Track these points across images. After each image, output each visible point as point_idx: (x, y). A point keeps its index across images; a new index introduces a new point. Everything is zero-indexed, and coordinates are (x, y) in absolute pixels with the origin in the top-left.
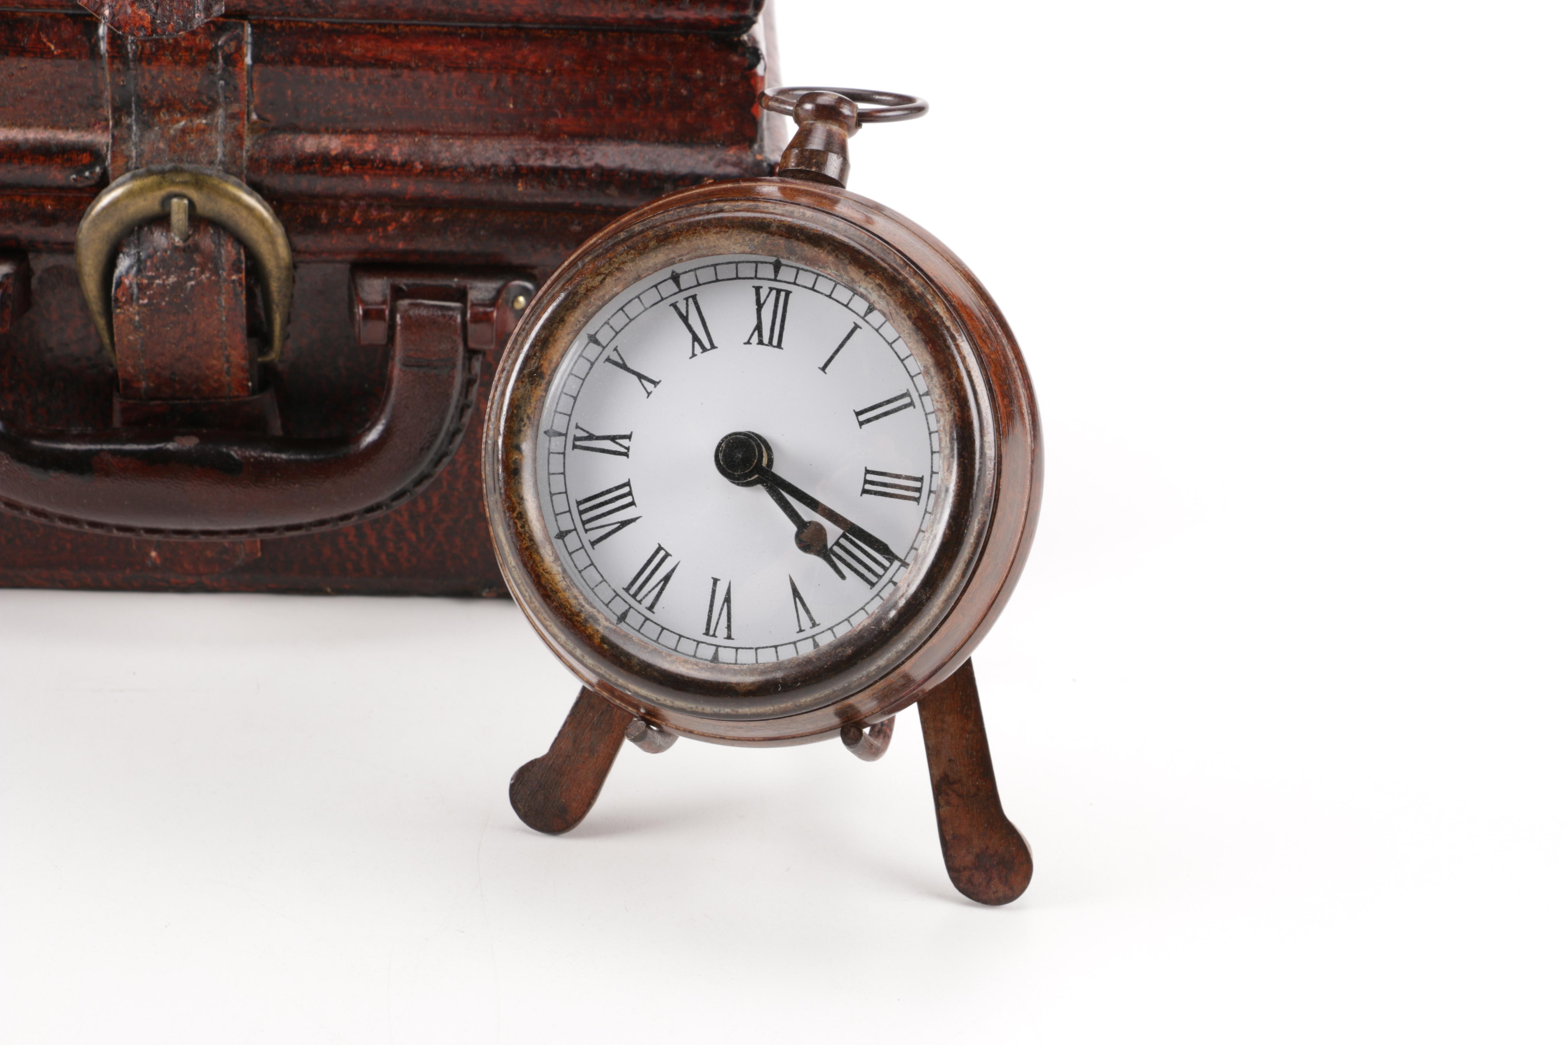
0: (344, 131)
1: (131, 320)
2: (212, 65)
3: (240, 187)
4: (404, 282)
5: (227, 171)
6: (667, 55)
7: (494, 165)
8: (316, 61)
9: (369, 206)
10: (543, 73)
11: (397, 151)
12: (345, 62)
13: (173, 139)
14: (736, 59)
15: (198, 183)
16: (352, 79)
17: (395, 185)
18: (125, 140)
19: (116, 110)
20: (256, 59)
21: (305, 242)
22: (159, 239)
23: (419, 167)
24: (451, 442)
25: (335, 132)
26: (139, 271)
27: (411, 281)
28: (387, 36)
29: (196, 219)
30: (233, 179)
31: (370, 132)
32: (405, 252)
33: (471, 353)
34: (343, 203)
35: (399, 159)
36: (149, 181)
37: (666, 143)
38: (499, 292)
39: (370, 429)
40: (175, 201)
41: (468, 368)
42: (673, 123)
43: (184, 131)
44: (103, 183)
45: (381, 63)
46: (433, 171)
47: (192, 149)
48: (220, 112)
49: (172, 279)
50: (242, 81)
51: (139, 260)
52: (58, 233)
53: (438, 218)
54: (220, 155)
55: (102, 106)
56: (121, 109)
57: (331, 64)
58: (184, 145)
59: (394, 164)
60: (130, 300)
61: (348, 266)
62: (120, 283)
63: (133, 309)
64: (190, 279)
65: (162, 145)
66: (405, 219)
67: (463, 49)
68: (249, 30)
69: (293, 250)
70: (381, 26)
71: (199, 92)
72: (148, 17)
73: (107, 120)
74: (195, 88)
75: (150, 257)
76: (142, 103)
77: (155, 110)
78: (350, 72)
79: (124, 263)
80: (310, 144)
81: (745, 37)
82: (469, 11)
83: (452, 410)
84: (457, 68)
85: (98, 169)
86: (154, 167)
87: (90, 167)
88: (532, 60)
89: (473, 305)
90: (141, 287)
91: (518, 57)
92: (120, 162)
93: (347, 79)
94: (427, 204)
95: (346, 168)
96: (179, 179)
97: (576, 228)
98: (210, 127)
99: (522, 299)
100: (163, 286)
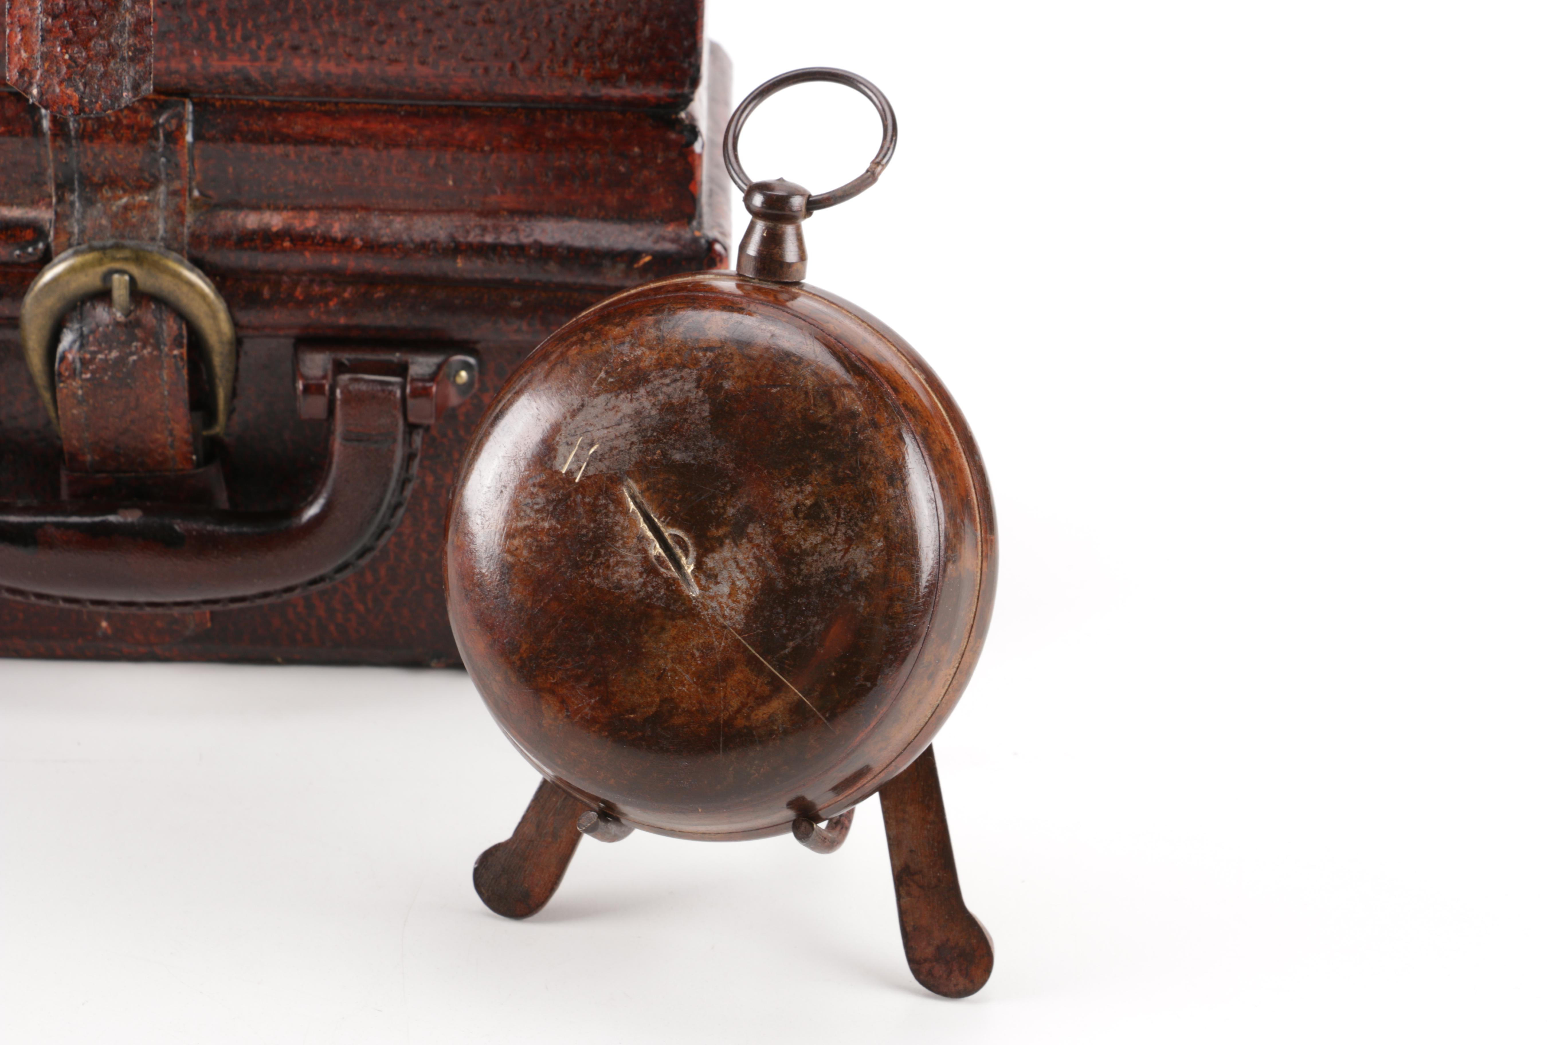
0: (285, 208)
1: (74, 394)
2: (154, 143)
3: (181, 263)
4: (345, 357)
5: (168, 247)
6: (604, 133)
7: (434, 241)
8: (257, 138)
9: (312, 281)
10: (482, 150)
11: (338, 227)
12: (285, 139)
13: (115, 215)
14: (673, 136)
15: (139, 258)
16: (293, 156)
17: (335, 261)
18: (68, 217)
19: (59, 187)
20: (197, 136)
21: (247, 317)
22: (101, 314)
23: (359, 243)
24: (392, 515)
25: (277, 209)
26: (82, 346)
27: (353, 356)
28: (328, 114)
29: (137, 295)
30: (174, 255)
31: (311, 208)
32: (347, 328)
33: (411, 428)
34: (285, 278)
35: (339, 235)
36: (90, 257)
37: (605, 219)
38: (440, 367)
39: (311, 504)
40: (116, 277)
41: (408, 442)
42: (612, 200)
43: (126, 208)
44: (46, 259)
45: (320, 140)
46: (373, 247)
47: (134, 226)
48: (162, 189)
49: (114, 354)
50: (184, 159)
51: (82, 336)
52: (2, 309)
53: (379, 294)
54: (161, 232)
55: (45, 183)
56: (64, 186)
57: (272, 141)
58: (126, 221)
59: (334, 240)
60: (74, 374)
61: (292, 341)
62: (63, 358)
63: (75, 384)
64: (132, 354)
65: (104, 222)
66: (346, 295)
67: (402, 127)
68: (190, 108)
69: (236, 324)
70: (321, 103)
71: (141, 170)
72: (76, 96)
73: (50, 197)
74: (137, 165)
75: (93, 332)
76: (85, 181)
77: (98, 187)
78: (291, 149)
79: (68, 339)
80: (252, 221)
81: (683, 115)
82: (407, 89)
83: (393, 484)
84: (397, 145)
85: (41, 246)
86: (96, 243)
87: (34, 243)
88: (471, 137)
89: (413, 380)
90: (83, 362)
91: (457, 135)
92: (63, 239)
93: (287, 156)
94: (370, 280)
95: (287, 244)
96: (120, 255)
97: (516, 304)
98: (151, 204)
99: (464, 374)
100: (106, 360)
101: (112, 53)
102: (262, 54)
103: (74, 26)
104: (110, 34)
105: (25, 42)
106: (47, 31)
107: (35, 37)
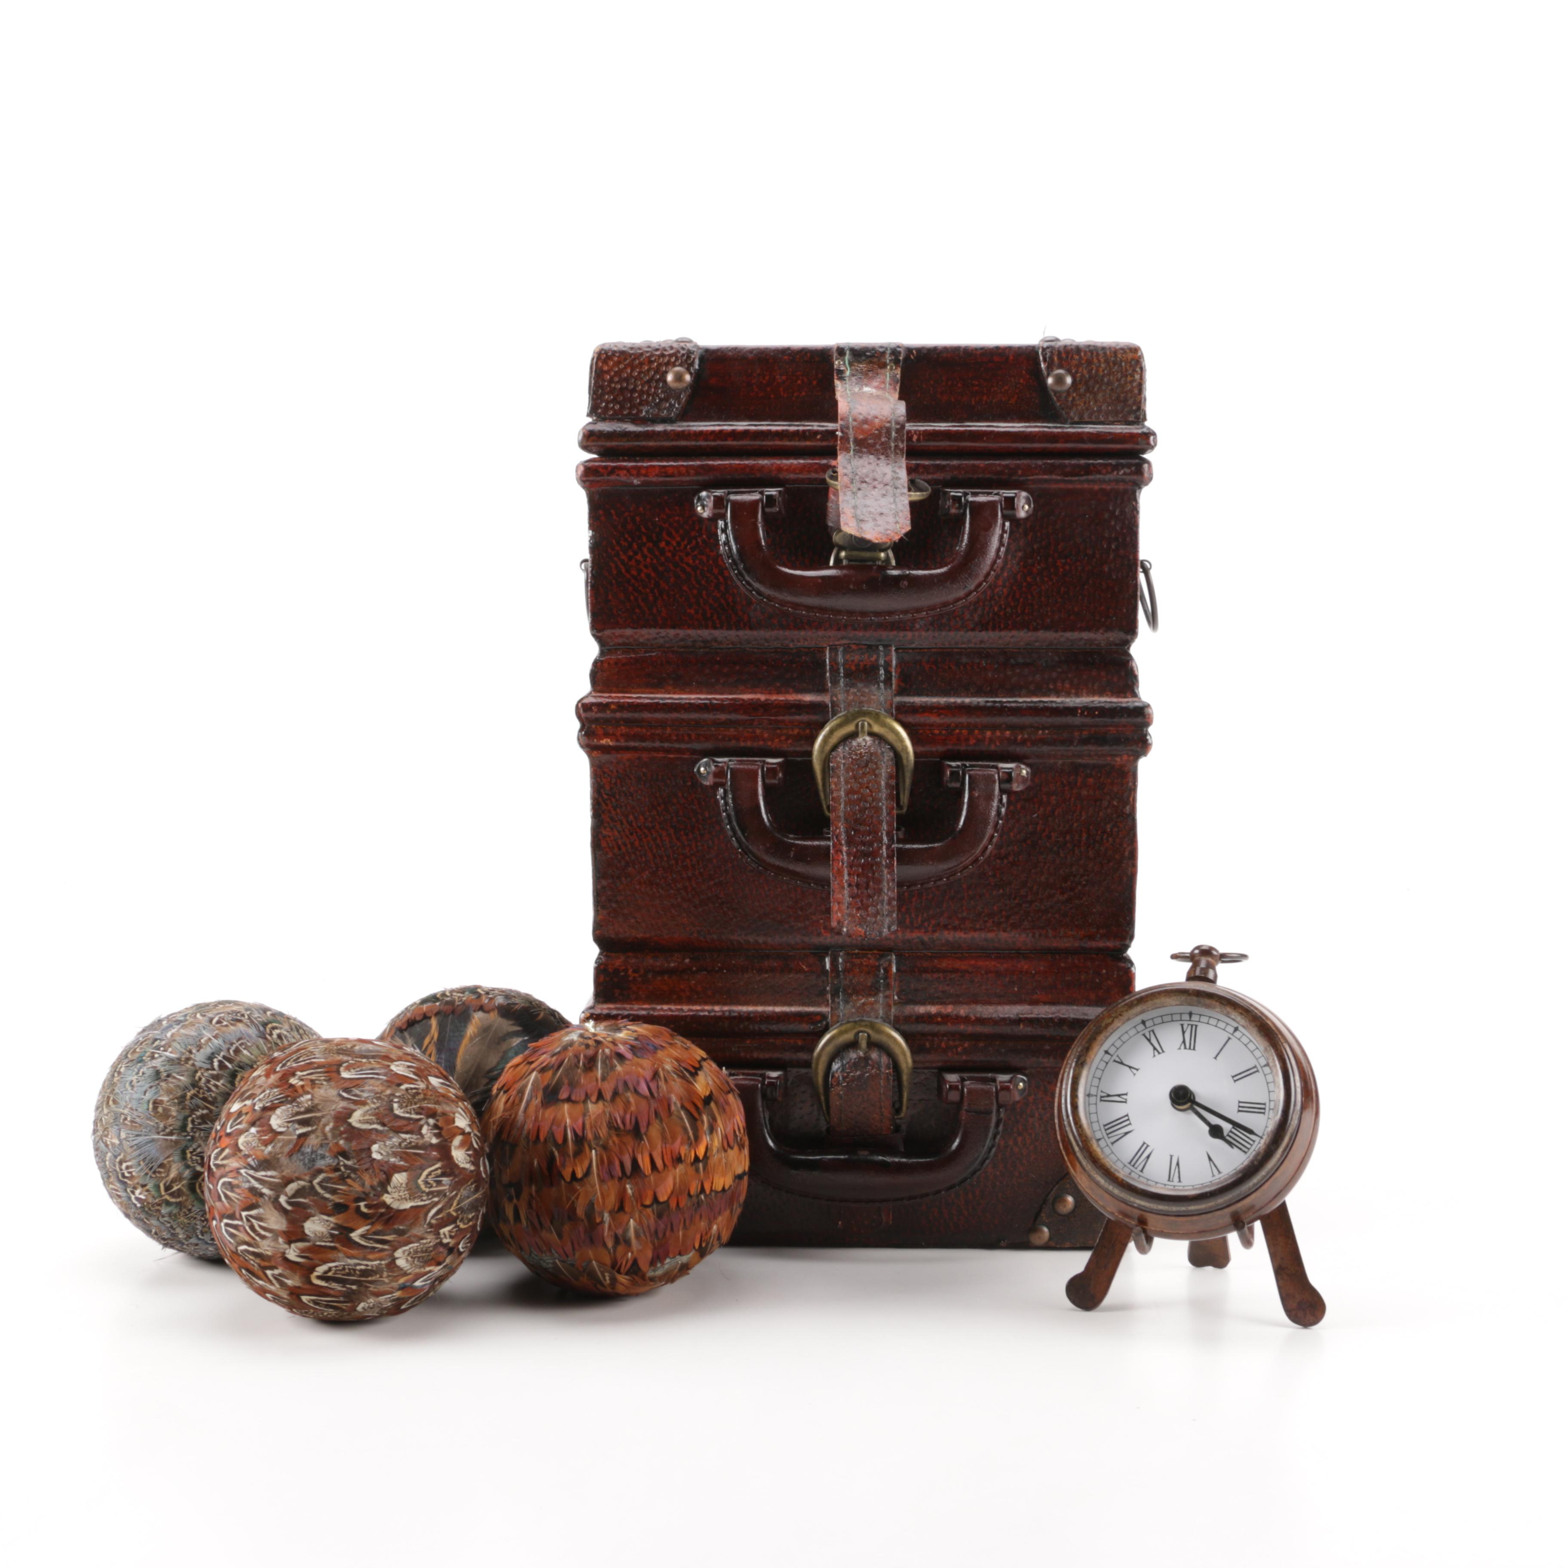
0: (937, 1004)
1: (838, 1094)
2: (878, 973)
3: (891, 1028)
4: (965, 1075)
5: (884, 1021)
6: (1089, 964)
7: (1009, 1017)
8: (926, 971)
9: (949, 1039)
10: (1031, 973)
11: (963, 1011)
12: (939, 970)
13: (859, 1007)
14: (1122, 964)
15: (872, 1025)
16: (942, 978)
17: (962, 1027)
18: (838, 1008)
19: (832, 996)
20: (898, 969)
21: (920, 1057)
22: (853, 1055)
23: (973, 1018)
24: (989, 1152)
25: (933, 1004)
26: (843, 1070)
27: (969, 1074)
28: (957, 957)
29: (871, 1044)
30: (888, 1024)
31: (950, 1003)
32: (967, 1061)
33: (999, 1106)
34: (936, 1037)
35: (964, 1015)
36: (849, 1025)
37: (1089, 1005)
38: (1012, 1078)
39: (953, 1141)
40: (861, 1034)
41: (998, 1114)
42: (1093, 996)
43: (864, 1004)
44: (826, 1029)
45: (955, 970)
46: (981, 1021)
47: (868, 1011)
48: (881, 995)
49: (858, 1073)
50: (892, 981)
51: (843, 1065)
52: (803, 1056)
53: (981, 1044)
54: (881, 1014)
55: (825, 994)
56: (835, 994)
57: (932, 972)
58: (864, 1009)
59: (961, 1017)
60: (838, 1084)
61: (939, 1068)
62: (833, 1077)
63: (839, 1088)
64: (867, 1072)
65: (853, 1010)
66: (966, 1045)
67: (993, 963)
68: (894, 957)
69: (914, 1062)
70: (955, 953)
71: (871, 986)
72: (863, 931)
73: (828, 1001)
74: (869, 984)
75: (848, 1063)
76: (845, 991)
77: (850, 995)
78: (941, 975)
79: (836, 1066)
80: (922, 1009)
81: (1123, 955)
82: (996, 944)
83: (990, 1135)
85: (824, 1022)
86: (851, 1020)
87: (820, 1022)
88: (1026, 967)
89: (1001, 1082)
90: (844, 1078)
91: (1019, 966)
92: (835, 1018)
93: (939, 978)
94: (977, 1037)
95: (939, 1019)
96: (863, 1024)
97: (1047, 1047)
98: (876, 1002)
99: (1021, 1084)
100: (853, 1076)
101: (878, 913)
102: (930, 929)
103: (862, 901)
104: (877, 904)
105: (840, 909)
106: (850, 904)
107: (844, 906)
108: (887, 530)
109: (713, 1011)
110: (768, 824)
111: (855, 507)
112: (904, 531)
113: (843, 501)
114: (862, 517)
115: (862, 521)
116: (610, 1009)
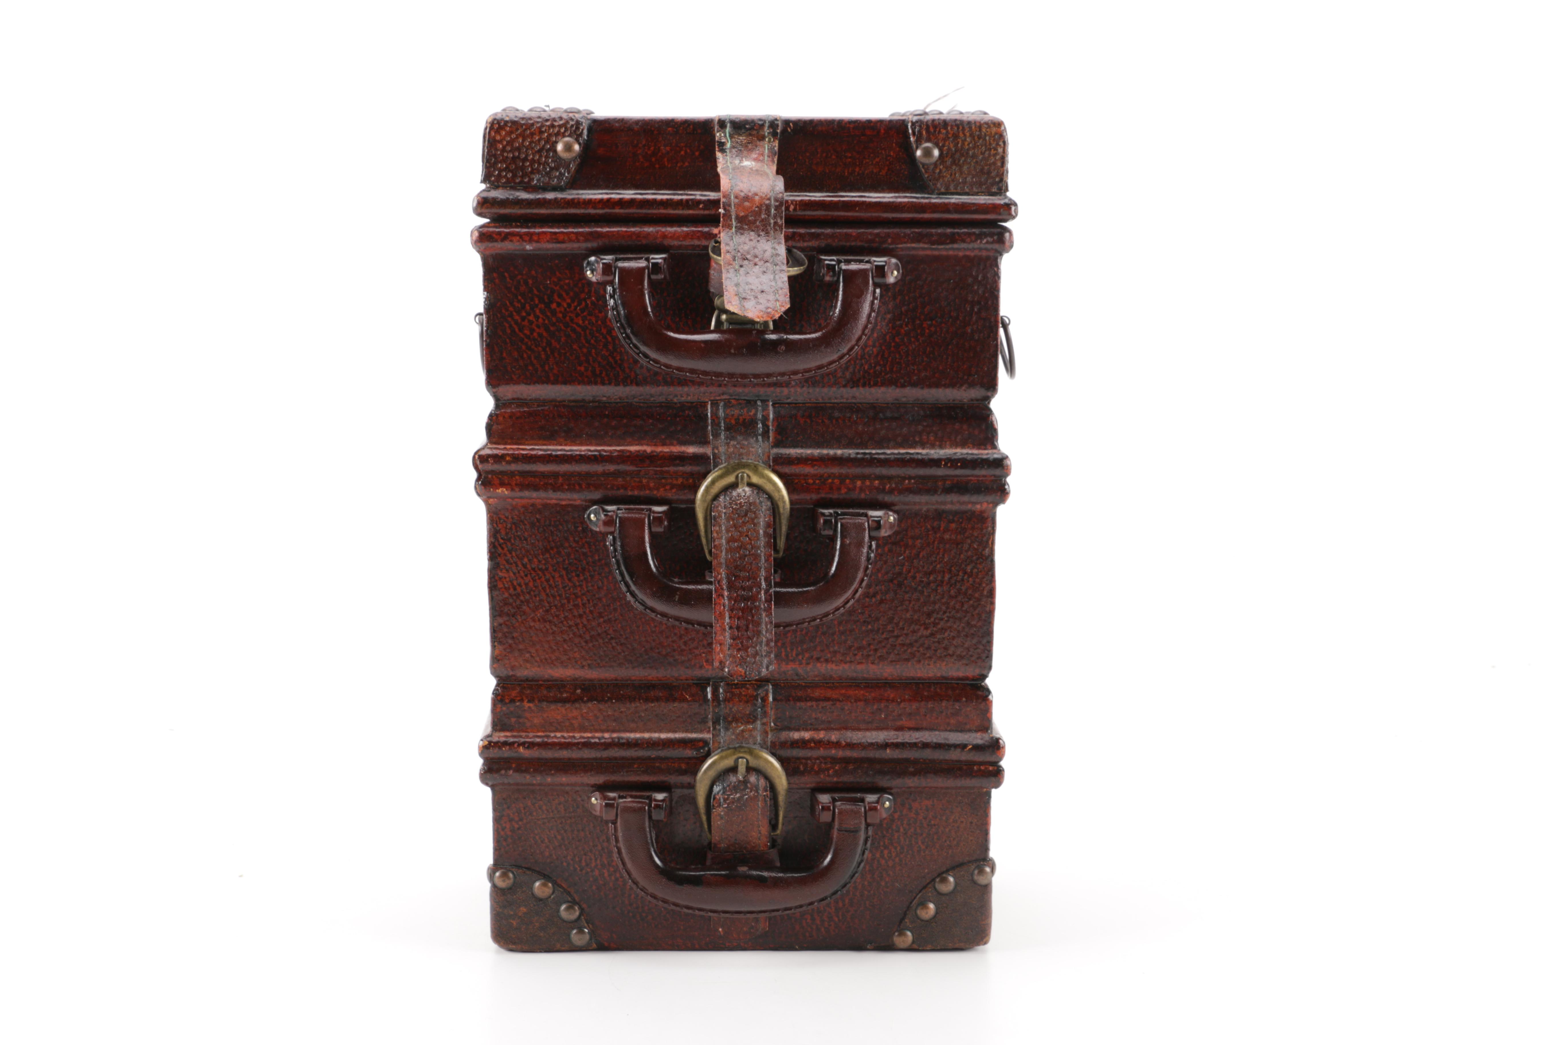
0: (810, 730)
1: (720, 815)
2: (756, 702)
3: (768, 754)
4: (836, 796)
5: (762, 747)
6: (950, 692)
7: (877, 742)
8: (800, 699)
9: (821, 763)
10: (897, 701)
11: (834, 737)
12: (812, 699)
13: (739, 734)
14: (980, 693)
15: (751, 752)
16: (815, 707)
17: (833, 752)
18: (718, 735)
19: (714, 723)
20: (774, 699)
21: (794, 779)
22: (733, 779)
23: (844, 743)
24: (858, 867)
25: (806, 730)
26: (724, 793)
27: (839, 795)
28: (829, 687)
29: (749, 769)
30: (764, 750)
31: (822, 729)
32: (837, 783)
33: (868, 825)
34: (809, 762)
35: (835, 740)
36: (729, 752)
37: (951, 730)
38: (879, 798)
39: (825, 859)
40: (740, 760)
41: (867, 832)
42: (953, 722)
43: (743, 731)
44: (708, 755)
45: (827, 699)
46: (851, 746)
47: (747, 738)
48: (759, 722)
49: (738, 795)
50: (769, 710)
51: (724, 788)
52: (686, 779)
53: (851, 767)
54: (759, 740)
55: (707, 722)
56: (716, 722)
57: (806, 701)
58: (743, 737)
59: (833, 743)
60: (719, 806)
61: (812, 789)
62: (714, 798)
63: (720, 809)
64: (746, 795)
65: (733, 737)
66: (837, 768)
67: (862, 692)
68: (771, 687)
69: (789, 783)
70: (827, 683)
71: (750, 714)
72: (743, 671)
73: (709, 728)
74: (748, 712)
75: (728, 786)
76: (725, 719)
77: (730, 723)
78: (814, 703)
79: (716, 789)
80: (796, 735)
81: (983, 684)
82: (865, 675)
83: (859, 851)
84: (860, 700)
85: (706, 749)
86: (731, 746)
87: (703, 748)
88: (892, 696)
89: (869, 803)
90: (725, 800)
91: (886, 695)
93: (812, 706)
94: (846, 761)
95: (812, 745)
96: (742, 750)
97: (911, 769)
98: (754, 729)
99: (887, 803)
100: (734, 798)
101: (757, 653)
102: (804, 662)
103: (742, 643)
104: (757, 645)
105: (721, 650)
106: (731, 645)
107: (726, 648)
108: (768, 308)
109: (603, 737)
110: (654, 570)
111: (737, 285)
112: (783, 309)
113: (727, 278)
114: (744, 295)
115: (745, 299)
116: (507, 737)
